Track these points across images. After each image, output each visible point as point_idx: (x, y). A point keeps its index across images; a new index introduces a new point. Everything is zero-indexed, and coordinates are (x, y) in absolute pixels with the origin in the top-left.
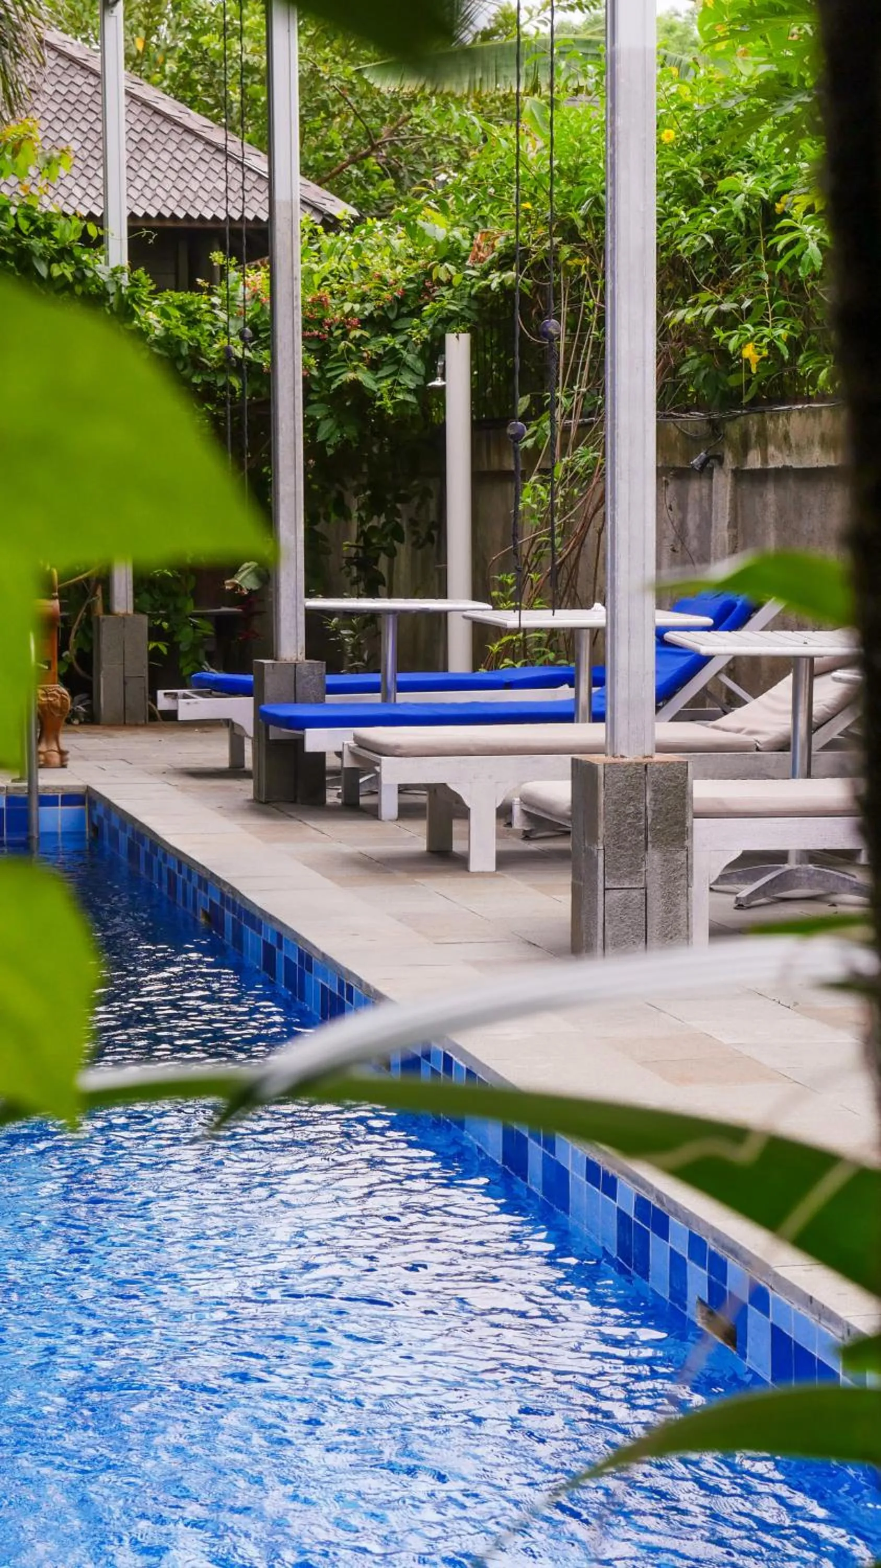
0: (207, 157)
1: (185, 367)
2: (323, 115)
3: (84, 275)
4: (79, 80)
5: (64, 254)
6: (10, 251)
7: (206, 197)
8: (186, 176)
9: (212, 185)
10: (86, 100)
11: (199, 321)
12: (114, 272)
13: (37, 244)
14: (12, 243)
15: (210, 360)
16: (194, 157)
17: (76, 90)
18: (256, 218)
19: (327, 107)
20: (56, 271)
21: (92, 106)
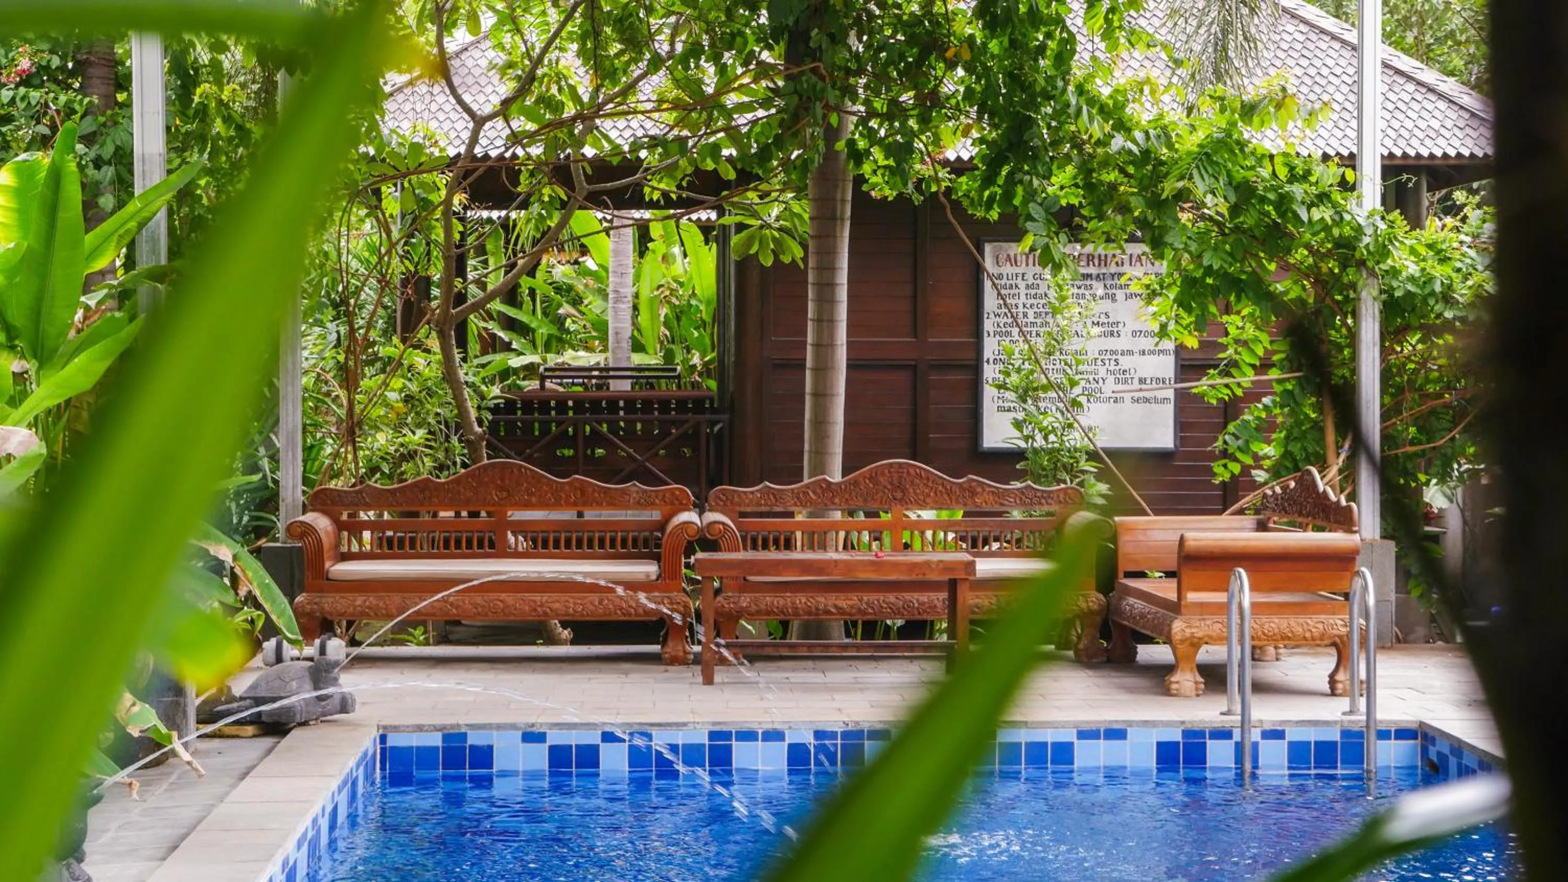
0: (1419, 97)
1: (1437, 302)
2: (1450, 43)
3: (1342, 218)
4: (1290, 28)
5: (1323, 197)
6: (1271, 196)
7: (1421, 135)
8: (1401, 116)
9: (1426, 124)
10: (1298, 46)
11: (1449, 259)
12: (1370, 215)
13: (1297, 190)
14: (1274, 189)
15: (1462, 295)
16: (1406, 98)
17: (1288, 38)
18: (1472, 155)
19: (1455, 36)
20: (1316, 214)
21: (1305, 52)
